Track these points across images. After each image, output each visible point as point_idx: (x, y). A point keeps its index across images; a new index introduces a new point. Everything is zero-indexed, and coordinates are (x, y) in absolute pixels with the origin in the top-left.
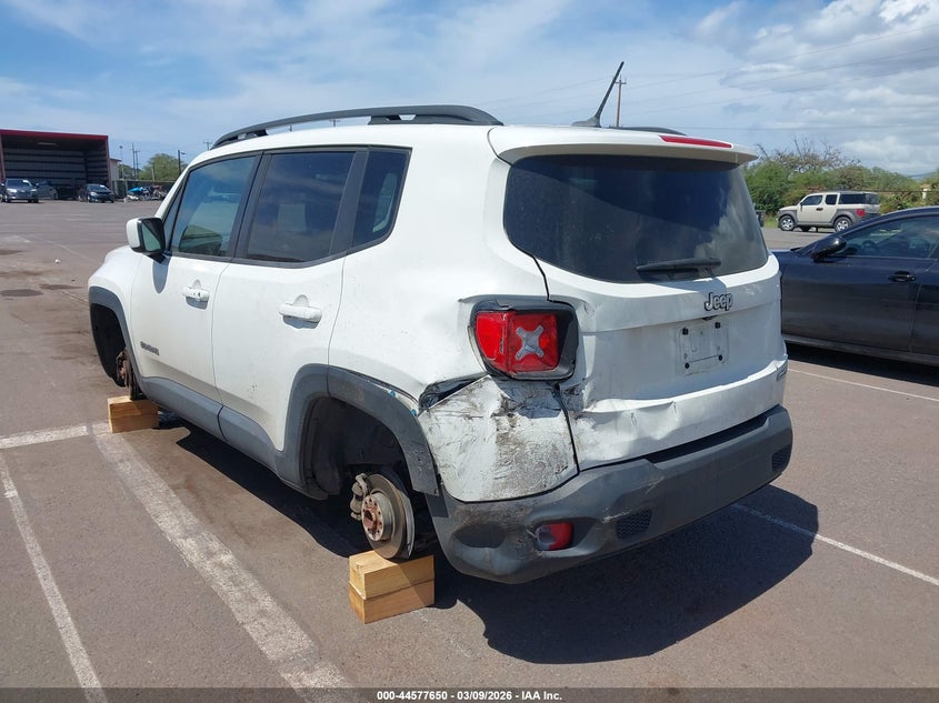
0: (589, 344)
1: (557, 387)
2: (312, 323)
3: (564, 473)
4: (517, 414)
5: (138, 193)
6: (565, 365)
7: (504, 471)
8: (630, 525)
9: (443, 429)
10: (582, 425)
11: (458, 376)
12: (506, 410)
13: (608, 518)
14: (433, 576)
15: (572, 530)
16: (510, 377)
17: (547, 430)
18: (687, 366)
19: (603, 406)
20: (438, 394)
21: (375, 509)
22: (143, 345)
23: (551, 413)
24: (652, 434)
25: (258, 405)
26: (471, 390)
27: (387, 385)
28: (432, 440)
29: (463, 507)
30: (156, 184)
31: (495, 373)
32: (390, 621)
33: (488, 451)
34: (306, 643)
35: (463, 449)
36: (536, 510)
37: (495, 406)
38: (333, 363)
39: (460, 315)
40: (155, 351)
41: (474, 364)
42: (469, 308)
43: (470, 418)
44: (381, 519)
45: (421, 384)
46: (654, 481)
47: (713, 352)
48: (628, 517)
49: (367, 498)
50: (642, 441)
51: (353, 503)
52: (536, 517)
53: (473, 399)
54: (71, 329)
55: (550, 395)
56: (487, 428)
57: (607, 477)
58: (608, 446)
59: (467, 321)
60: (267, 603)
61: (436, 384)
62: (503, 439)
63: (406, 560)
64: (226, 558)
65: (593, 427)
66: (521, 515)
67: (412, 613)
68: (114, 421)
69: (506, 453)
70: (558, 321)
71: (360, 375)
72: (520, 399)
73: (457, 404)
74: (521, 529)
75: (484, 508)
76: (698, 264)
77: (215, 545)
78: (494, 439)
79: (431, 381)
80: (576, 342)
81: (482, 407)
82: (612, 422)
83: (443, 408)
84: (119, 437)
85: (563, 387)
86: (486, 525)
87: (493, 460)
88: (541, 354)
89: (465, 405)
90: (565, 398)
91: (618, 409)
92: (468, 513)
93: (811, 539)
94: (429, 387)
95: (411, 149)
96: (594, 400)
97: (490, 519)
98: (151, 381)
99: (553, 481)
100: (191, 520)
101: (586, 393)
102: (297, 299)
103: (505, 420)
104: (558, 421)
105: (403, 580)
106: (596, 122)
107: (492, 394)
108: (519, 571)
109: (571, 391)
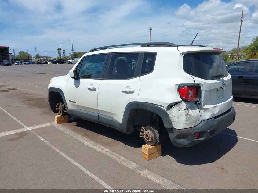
0: (203, 93)
1: (196, 103)
2: (132, 92)
3: (199, 122)
4: (189, 109)
5: (17, 63)
6: (198, 98)
7: (187, 122)
8: (212, 132)
9: (173, 113)
10: (202, 111)
11: (175, 101)
12: (187, 108)
13: (208, 131)
14: (161, 149)
15: (200, 134)
16: (188, 101)
17: (195, 112)
18: (218, 98)
19: (206, 107)
20: (171, 106)
21: (149, 134)
22: (70, 101)
23: (196, 109)
24: (214, 113)
25: (113, 112)
26: (179, 105)
27: (156, 105)
28: (170, 116)
29: (178, 130)
30: (22, 60)
31: (184, 100)
32: (154, 160)
33: (184, 118)
34: (138, 166)
35: (178, 118)
36: (194, 130)
37: (185, 108)
38: (139, 101)
39: (175, 88)
40: (75, 102)
41: (179, 99)
42: (177, 87)
43: (179, 111)
44: (151, 136)
45: (167, 104)
46: (216, 123)
47: (222, 95)
48: (212, 131)
49: (146, 132)
50: (213, 114)
51: (141, 133)
52: (194, 131)
53: (180, 106)
54: (26, 100)
55: (195, 105)
56: (183, 112)
57: (207, 122)
58: (207, 115)
59: (177, 90)
60: (123, 158)
61: (171, 104)
62: (187, 115)
63: (156, 145)
64: (107, 150)
65: (204, 112)
66: (191, 131)
67: (157, 158)
68: (58, 121)
69: (188, 118)
70: (196, 88)
71: (148, 103)
72: (189, 106)
73: (176, 108)
74: (191, 134)
75: (183, 130)
76: (219, 76)
77: (102, 147)
78: (185, 115)
79: (170, 103)
80: (201, 93)
81: (182, 108)
82: (207, 110)
83: (173, 109)
84: (60, 125)
85: (198, 103)
86: (183, 134)
87: (185, 119)
88: (193, 96)
89: (178, 108)
90: (198, 105)
91: (209, 107)
92: (179, 132)
93: (237, 137)
94: (169, 104)
95: (157, 52)
96: (204, 105)
97: (184, 133)
98: (72, 110)
99: (197, 124)
100: (93, 142)
101: (202, 104)
102: (126, 87)
103: (187, 110)
104: (197, 110)
105: (155, 150)
106: (192, 45)
107: (184, 105)
108: (190, 144)
109: (199, 104)
